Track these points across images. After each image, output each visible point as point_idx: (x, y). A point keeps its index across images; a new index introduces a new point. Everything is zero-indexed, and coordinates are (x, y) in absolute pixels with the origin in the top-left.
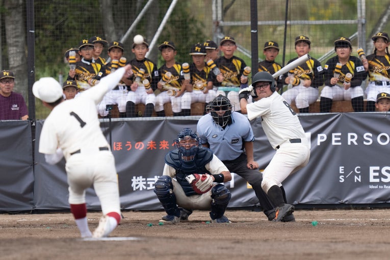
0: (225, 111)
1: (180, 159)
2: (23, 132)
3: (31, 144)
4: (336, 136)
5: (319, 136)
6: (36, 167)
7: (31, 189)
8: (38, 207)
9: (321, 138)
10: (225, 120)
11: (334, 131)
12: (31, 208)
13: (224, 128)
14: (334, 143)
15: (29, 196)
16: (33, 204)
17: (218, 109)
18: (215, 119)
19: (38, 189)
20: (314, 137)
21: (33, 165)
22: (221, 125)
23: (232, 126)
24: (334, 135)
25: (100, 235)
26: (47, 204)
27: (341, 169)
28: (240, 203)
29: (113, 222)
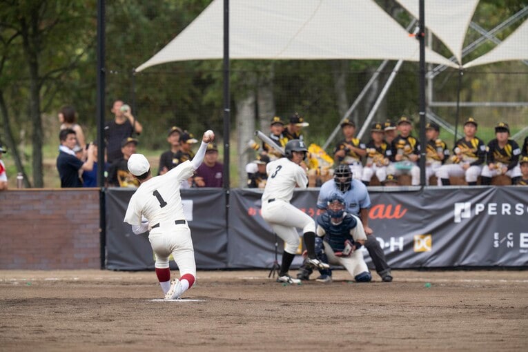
0: (346, 178)
1: (329, 221)
2: (219, 198)
3: (224, 210)
4: (492, 207)
5: (478, 206)
6: (230, 230)
7: (225, 249)
8: (230, 265)
9: (479, 208)
10: (347, 185)
11: (491, 201)
12: (223, 266)
13: (344, 193)
14: (490, 212)
15: (223, 255)
16: (226, 263)
17: (340, 176)
18: (338, 185)
19: (231, 249)
20: (473, 207)
21: (227, 228)
22: (342, 190)
23: (351, 191)
24: (490, 205)
25: (170, 297)
26: (239, 263)
27: (496, 236)
28: (408, 264)
29: (185, 283)
